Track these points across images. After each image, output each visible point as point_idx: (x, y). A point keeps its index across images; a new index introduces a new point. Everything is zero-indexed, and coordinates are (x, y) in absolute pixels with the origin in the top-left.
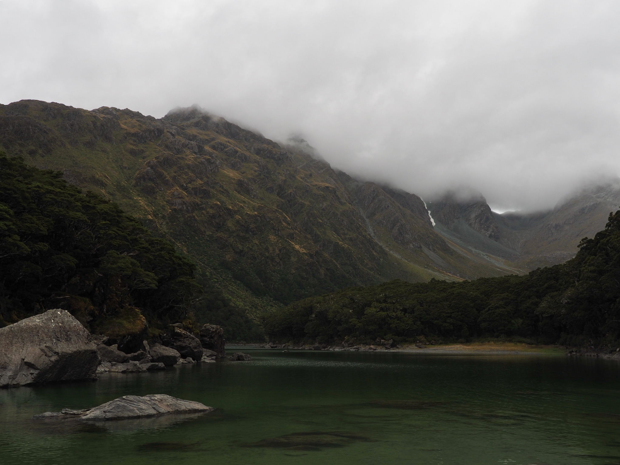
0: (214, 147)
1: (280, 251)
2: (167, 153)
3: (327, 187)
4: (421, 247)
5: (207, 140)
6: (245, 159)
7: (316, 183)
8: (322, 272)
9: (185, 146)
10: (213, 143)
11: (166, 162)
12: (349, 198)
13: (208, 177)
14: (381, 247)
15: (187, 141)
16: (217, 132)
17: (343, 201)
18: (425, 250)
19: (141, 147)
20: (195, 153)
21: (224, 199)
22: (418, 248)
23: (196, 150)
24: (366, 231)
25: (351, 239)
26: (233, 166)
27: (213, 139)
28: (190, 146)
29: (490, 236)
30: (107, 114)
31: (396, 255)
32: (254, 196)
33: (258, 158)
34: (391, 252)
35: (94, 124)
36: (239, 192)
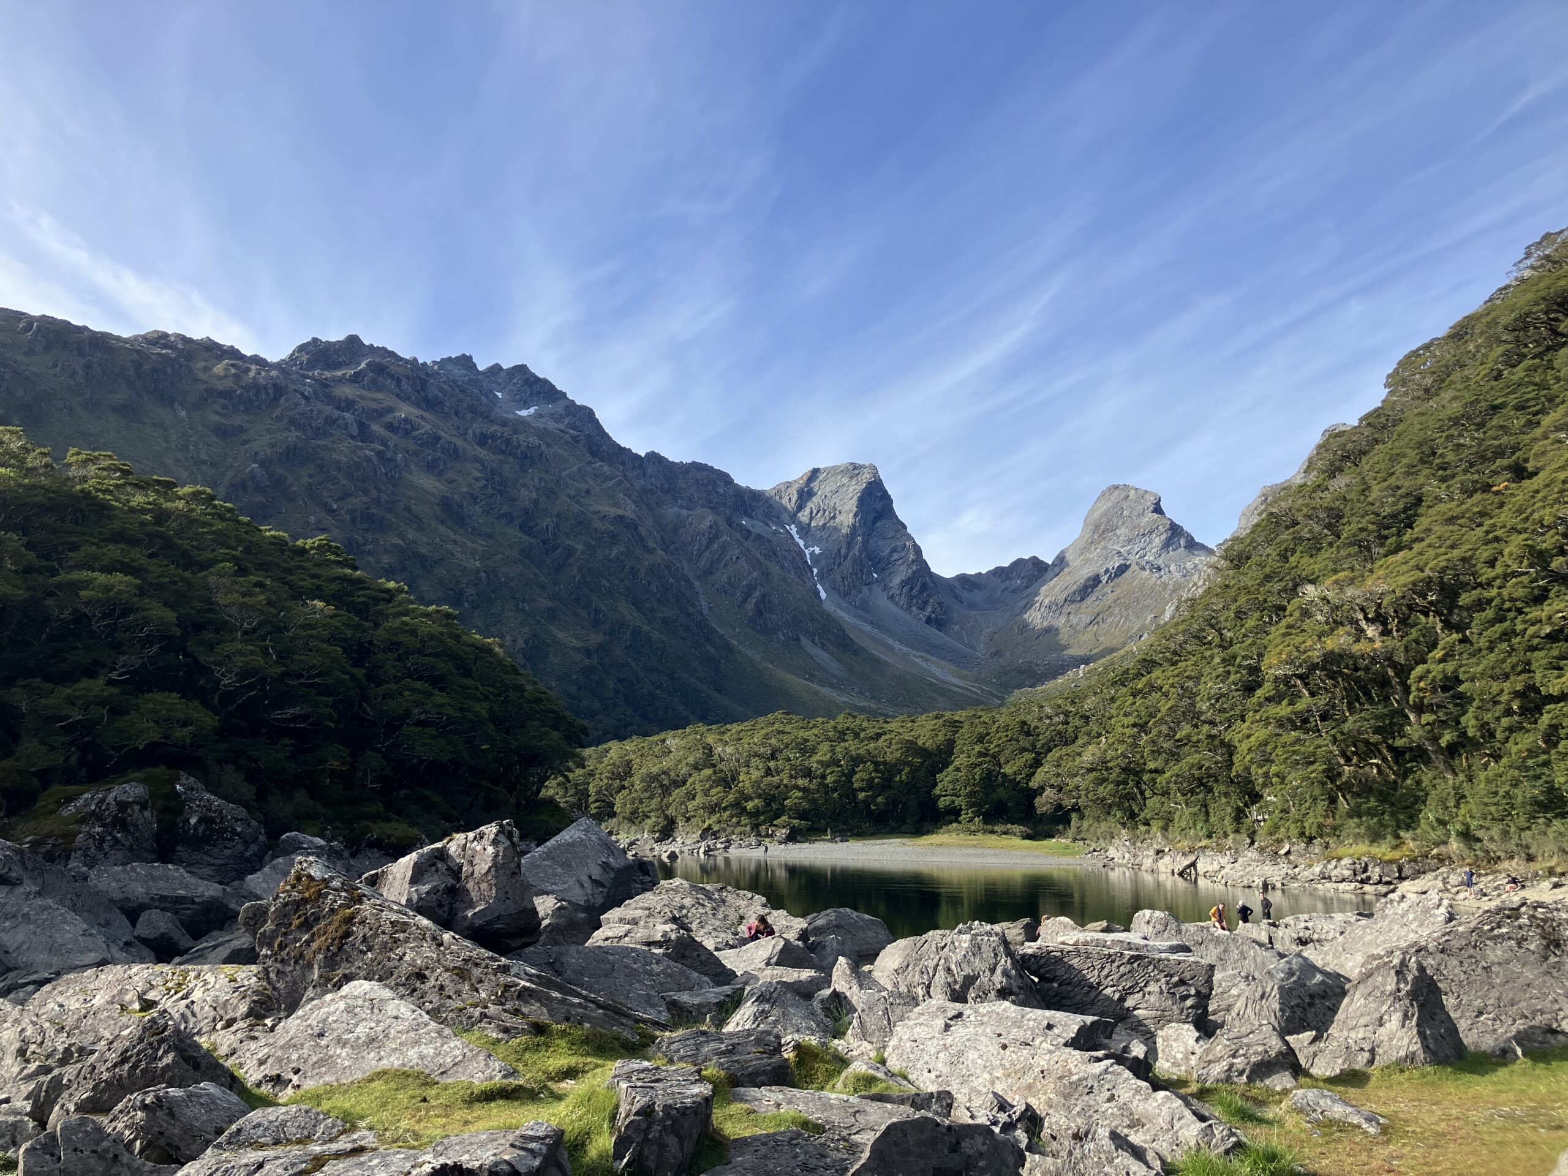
0: (390, 427)
1: (526, 642)
2: (293, 436)
3: (622, 517)
4: (798, 639)
5: (376, 411)
6: (455, 454)
7: (601, 508)
8: (611, 684)
9: (331, 422)
10: (388, 418)
11: (291, 455)
12: (662, 539)
13: (379, 490)
14: (721, 637)
15: (337, 413)
16: (398, 396)
17: (651, 544)
18: (805, 641)
19: (238, 420)
20: (352, 437)
21: (411, 534)
22: (793, 639)
23: (355, 431)
24: (693, 605)
25: (665, 621)
26: (431, 467)
27: (390, 410)
28: (341, 422)
29: (929, 621)
30: (165, 346)
31: (750, 653)
32: (474, 529)
33: (481, 452)
34: (742, 648)
35: (138, 366)
36: (442, 522)
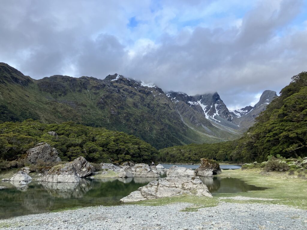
0: (124, 90)
2: (107, 93)
3: (166, 104)
4: (201, 125)
5: (121, 87)
6: (135, 94)
7: (162, 102)
8: (165, 136)
9: (113, 90)
10: (123, 88)
11: (107, 97)
12: (174, 107)
13: (123, 102)
14: (186, 125)
16: (125, 84)
17: (171, 108)
18: (203, 126)
20: (117, 93)
21: (129, 110)
24: (180, 120)
25: (175, 123)
26: (131, 97)
28: (115, 90)
29: (228, 120)
31: (192, 128)
32: (139, 108)
33: (140, 93)
34: (190, 127)
36: (134, 107)
